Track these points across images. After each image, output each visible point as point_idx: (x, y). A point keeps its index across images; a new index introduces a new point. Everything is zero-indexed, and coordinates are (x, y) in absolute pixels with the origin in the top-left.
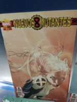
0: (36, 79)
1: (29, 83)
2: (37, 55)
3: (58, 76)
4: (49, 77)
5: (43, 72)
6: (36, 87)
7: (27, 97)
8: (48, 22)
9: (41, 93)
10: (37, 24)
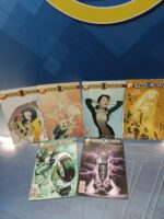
0: (62, 124)
1: (58, 127)
2: (61, 106)
3: (76, 118)
4: (70, 120)
5: (66, 117)
6: (63, 129)
7: (57, 138)
8: (65, 88)
9: (67, 133)
10: (60, 89)
